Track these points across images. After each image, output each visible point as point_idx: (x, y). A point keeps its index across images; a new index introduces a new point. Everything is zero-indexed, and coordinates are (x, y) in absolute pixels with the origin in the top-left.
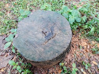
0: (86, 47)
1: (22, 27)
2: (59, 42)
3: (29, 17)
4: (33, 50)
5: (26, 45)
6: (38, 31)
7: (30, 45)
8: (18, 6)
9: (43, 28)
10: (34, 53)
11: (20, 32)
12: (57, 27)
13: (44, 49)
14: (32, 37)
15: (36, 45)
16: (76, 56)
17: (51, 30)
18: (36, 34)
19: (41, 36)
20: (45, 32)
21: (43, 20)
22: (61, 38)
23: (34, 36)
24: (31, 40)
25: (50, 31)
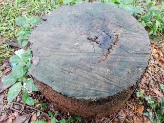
0: (157, 55)
1: (40, 41)
2: (132, 47)
3: (45, 20)
4: (87, 76)
5: (67, 72)
6: (79, 39)
7: (75, 69)
8: (4, 20)
9: (86, 32)
10: (93, 83)
11: (39, 51)
12: (112, 23)
13: (109, 67)
14: (71, 54)
15: (88, 65)
16: (151, 74)
17: (104, 31)
18: (77, 46)
19: (89, 47)
20: (93, 38)
21: (77, 19)
22: (131, 39)
23: (74, 50)
24: (72, 59)
25: (104, 33)
